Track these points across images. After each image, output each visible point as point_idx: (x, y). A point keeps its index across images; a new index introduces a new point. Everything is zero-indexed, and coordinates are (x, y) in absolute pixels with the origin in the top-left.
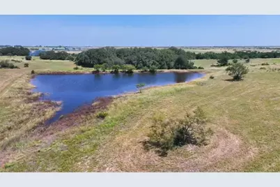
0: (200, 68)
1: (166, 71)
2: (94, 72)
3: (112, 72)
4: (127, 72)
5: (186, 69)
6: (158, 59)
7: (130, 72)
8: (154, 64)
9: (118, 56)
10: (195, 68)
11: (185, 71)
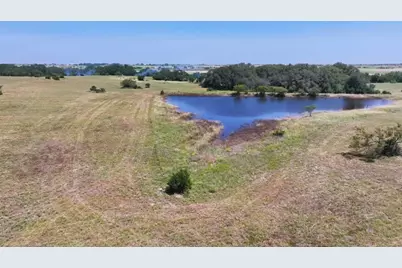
0: (384, 92)
1: (332, 95)
2: (233, 95)
3: (256, 95)
4: (277, 96)
5: (362, 93)
6: (318, 80)
7: (281, 96)
8: (312, 86)
9: (259, 75)
10: (377, 92)
11: (361, 96)
